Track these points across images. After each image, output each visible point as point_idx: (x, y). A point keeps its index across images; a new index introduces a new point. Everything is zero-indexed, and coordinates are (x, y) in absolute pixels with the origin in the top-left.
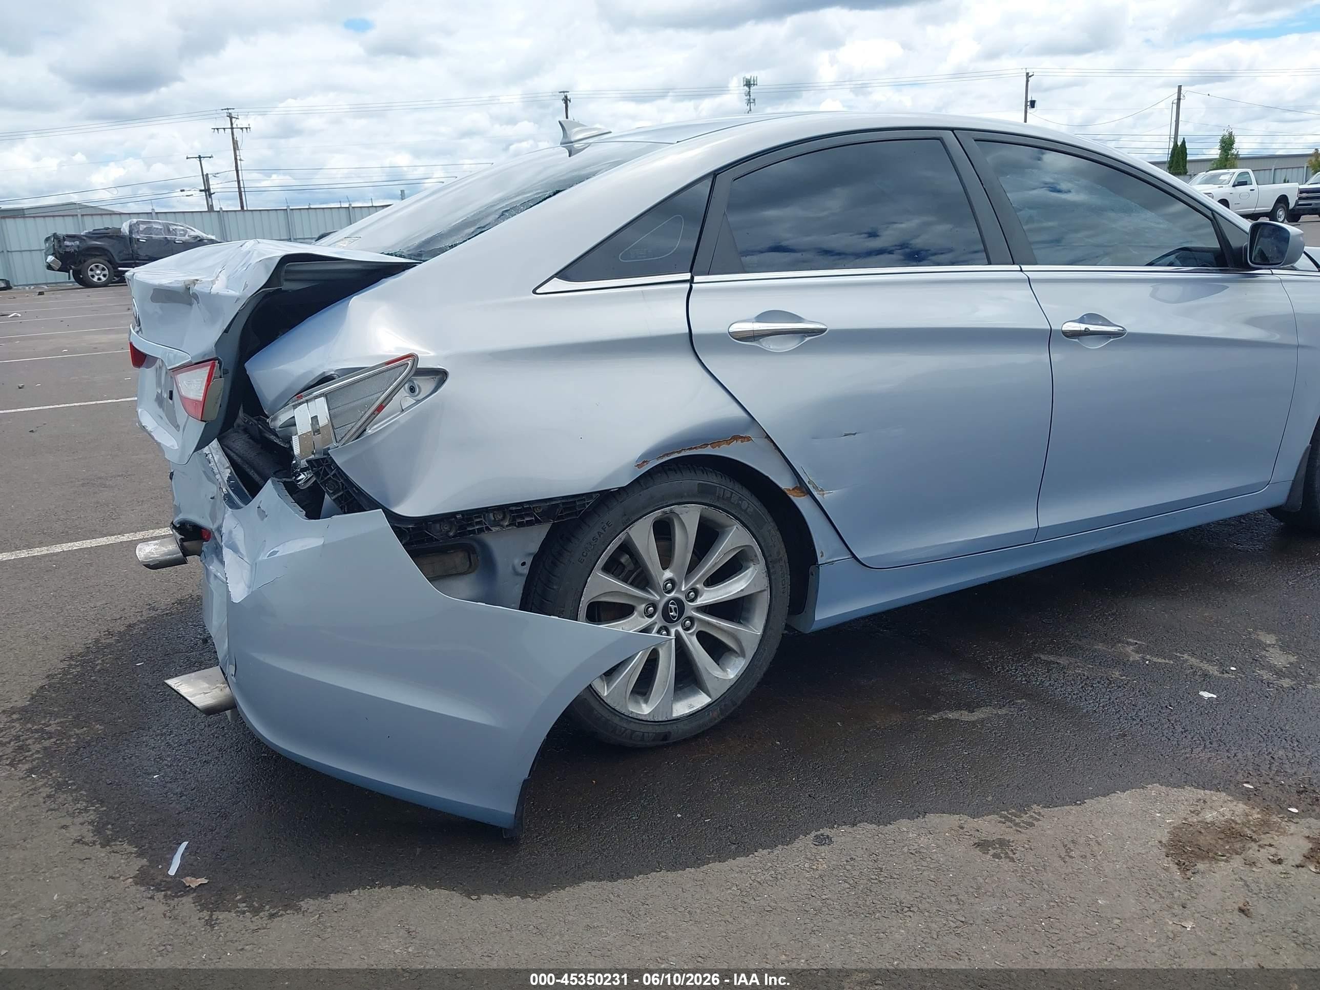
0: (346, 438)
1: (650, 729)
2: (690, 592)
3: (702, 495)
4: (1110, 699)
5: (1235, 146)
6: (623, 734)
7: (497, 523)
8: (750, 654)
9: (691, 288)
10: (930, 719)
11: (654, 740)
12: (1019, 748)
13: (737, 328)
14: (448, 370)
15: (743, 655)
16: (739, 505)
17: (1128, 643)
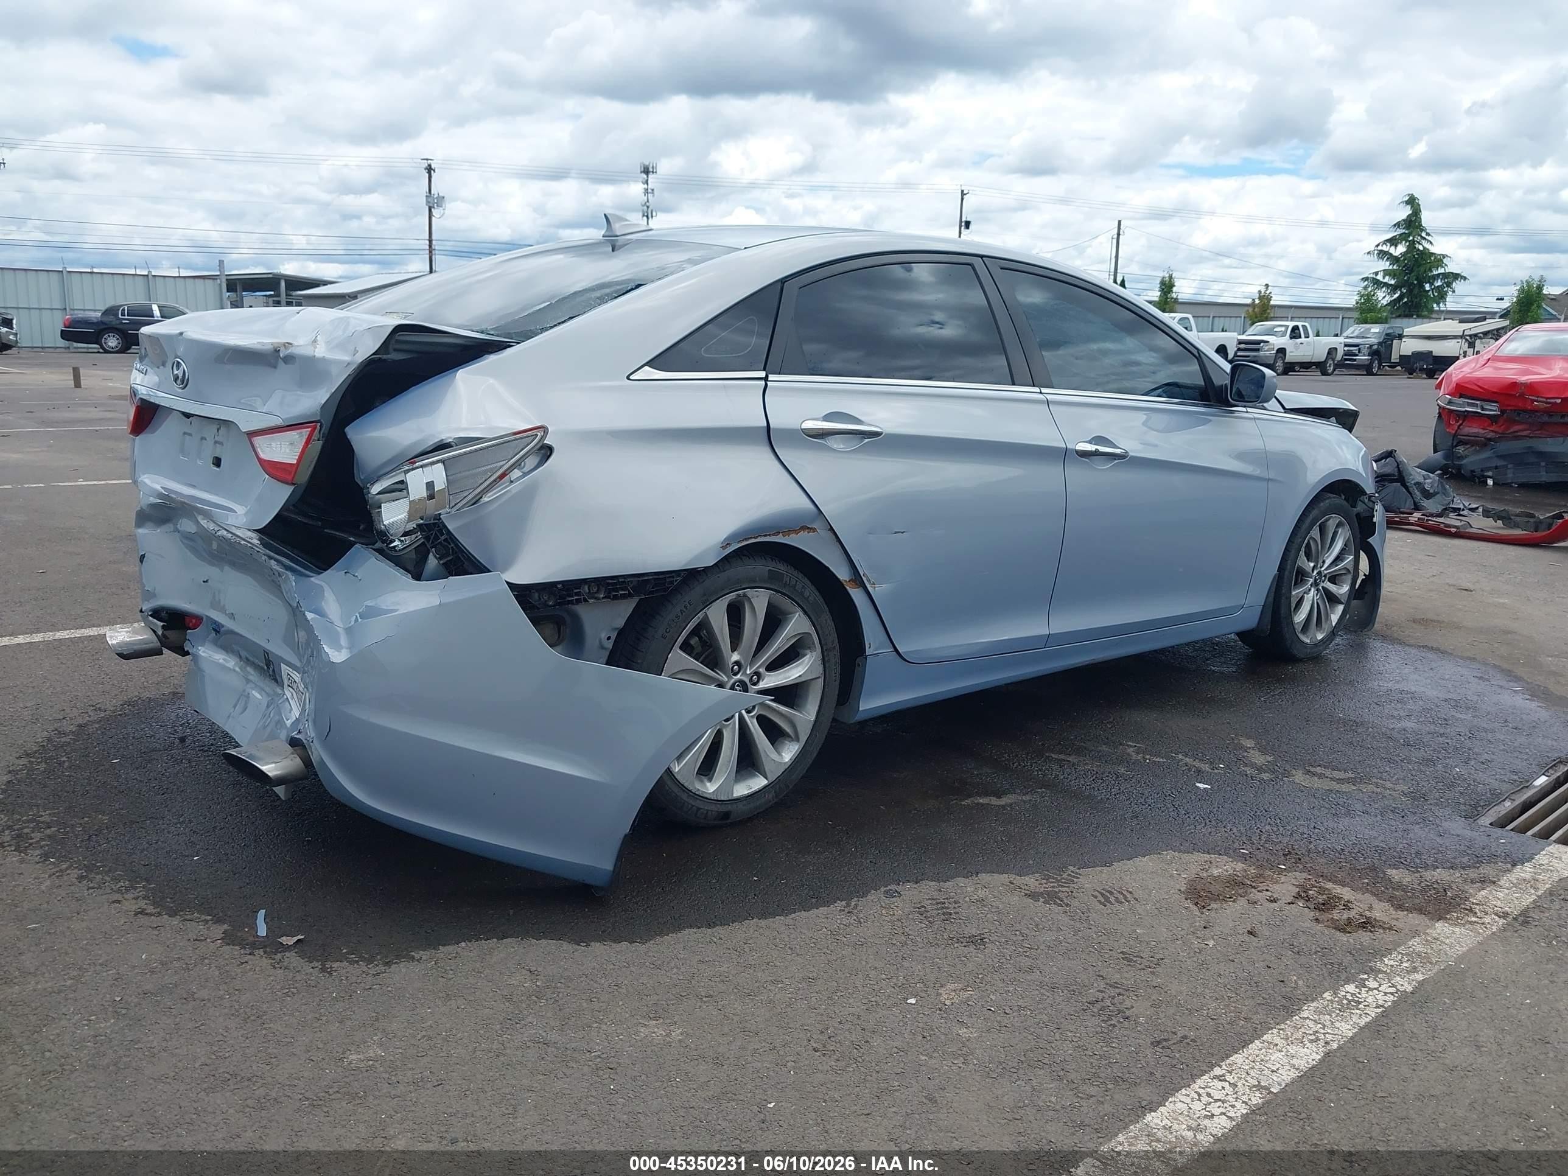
0: (460, 505)
1: (713, 807)
2: (753, 676)
3: (771, 581)
4: (1120, 789)
5: (1174, 289)
6: (689, 810)
7: (592, 595)
8: (804, 738)
9: (766, 385)
10: (963, 803)
11: (715, 819)
12: (1047, 825)
13: (809, 425)
14: (553, 446)
15: (797, 740)
16: (802, 594)
17: (1128, 746)
